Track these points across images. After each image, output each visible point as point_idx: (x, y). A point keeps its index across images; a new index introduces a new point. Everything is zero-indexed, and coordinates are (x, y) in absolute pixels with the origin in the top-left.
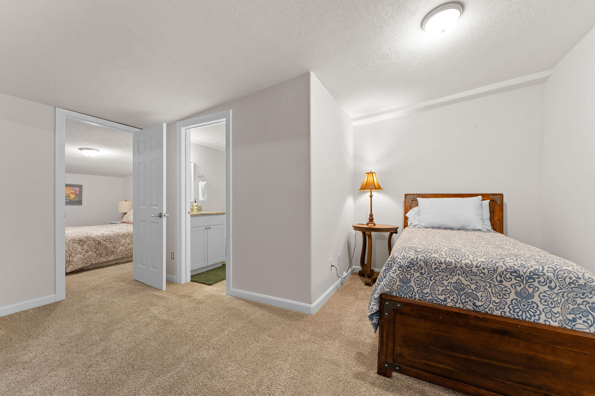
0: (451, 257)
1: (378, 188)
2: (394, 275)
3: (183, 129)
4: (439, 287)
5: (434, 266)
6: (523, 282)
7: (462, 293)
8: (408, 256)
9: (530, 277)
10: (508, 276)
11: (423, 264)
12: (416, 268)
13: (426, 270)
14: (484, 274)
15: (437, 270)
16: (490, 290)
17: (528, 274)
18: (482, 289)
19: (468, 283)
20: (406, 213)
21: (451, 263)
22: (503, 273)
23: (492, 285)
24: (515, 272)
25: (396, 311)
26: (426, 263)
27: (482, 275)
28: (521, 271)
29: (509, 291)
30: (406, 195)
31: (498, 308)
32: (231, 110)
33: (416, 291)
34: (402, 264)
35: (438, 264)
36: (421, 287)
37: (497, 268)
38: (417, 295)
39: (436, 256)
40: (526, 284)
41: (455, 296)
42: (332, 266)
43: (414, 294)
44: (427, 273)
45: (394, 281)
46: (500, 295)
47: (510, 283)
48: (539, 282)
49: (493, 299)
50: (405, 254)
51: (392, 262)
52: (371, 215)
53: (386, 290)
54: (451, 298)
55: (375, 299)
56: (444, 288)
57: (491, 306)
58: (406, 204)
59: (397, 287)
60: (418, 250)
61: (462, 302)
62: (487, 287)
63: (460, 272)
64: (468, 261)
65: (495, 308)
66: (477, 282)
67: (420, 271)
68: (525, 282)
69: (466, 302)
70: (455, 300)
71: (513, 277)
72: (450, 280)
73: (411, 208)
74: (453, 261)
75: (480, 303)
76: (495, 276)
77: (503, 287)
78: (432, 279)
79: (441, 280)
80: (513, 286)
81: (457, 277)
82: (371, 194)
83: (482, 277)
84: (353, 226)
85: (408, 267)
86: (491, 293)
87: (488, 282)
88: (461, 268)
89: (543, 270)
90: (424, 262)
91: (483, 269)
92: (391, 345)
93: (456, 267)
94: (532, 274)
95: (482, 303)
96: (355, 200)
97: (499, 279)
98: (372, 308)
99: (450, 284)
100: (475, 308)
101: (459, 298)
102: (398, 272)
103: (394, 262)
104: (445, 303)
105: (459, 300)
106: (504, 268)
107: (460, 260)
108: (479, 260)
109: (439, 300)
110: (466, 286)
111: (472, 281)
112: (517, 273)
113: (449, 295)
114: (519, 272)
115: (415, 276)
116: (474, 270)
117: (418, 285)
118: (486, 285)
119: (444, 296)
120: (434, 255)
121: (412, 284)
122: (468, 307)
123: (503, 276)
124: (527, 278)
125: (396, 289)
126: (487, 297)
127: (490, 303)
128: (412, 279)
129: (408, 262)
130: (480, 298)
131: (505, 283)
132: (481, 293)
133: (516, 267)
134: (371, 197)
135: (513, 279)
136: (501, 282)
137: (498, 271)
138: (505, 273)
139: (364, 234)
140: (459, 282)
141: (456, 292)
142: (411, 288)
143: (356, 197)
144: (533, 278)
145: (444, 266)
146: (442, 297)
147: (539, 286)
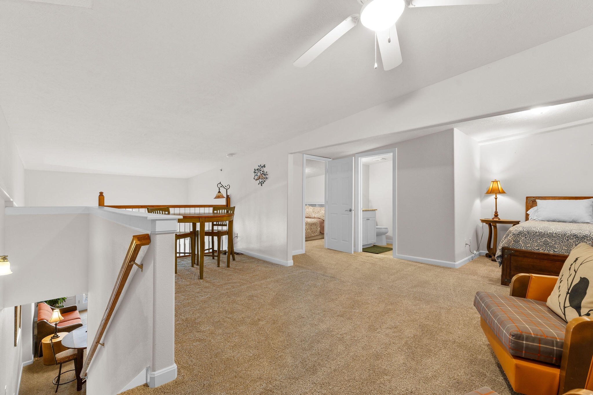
0: (542, 230)
1: (503, 192)
2: (510, 238)
3: (359, 158)
4: (535, 243)
5: (532, 234)
6: (579, 240)
7: (548, 246)
8: (518, 229)
9: (583, 238)
10: (572, 237)
11: (526, 233)
12: (523, 235)
13: (528, 236)
14: (559, 237)
15: (534, 236)
16: (562, 244)
17: (582, 236)
18: (558, 243)
19: (551, 241)
20: (527, 211)
21: (542, 232)
22: (569, 236)
23: (563, 242)
24: (575, 235)
25: (511, 255)
26: (528, 232)
27: (558, 237)
28: (578, 235)
29: (572, 244)
30: (527, 198)
31: (566, 252)
32: (396, 148)
33: (522, 245)
34: (515, 233)
35: (535, 233)
36: (525, 243)
37: (566, 234)
38: (523, 248)
39: (535, 229)
40: (581, 241)
41: (544, 247)
42: (466, 244)
43: (522, 247)
44: (528, 237)
45: (510, 241)
46: (568, 246)
47: (573, 240)
48: (587, 240)
49: (564, 248)
50: (517, 229)
51: (509, 233)
52: (496, 213)
53: (505, 245)
54: (542, 248)
55: (500, 249)
56: (538, 244)
57: (563, 251)
58: (528, 204)
59: (512, 245)
60: (524, 227)
61: (548, 250)
62: (560, 243)
63: (546, 236)
64: (551, 231)
65: (565, 252)
66: (555, 241)
67: (525, 236)
68: (580, 240)
69: (550, 250)
70: (544, 249)
71: (574, 238)
72: (541, 240)
73: (532, 207)
74: (543, 231)
75: (557, 250)
76: (565, 238)
77: (569, 242)
78: (531, 240)
79: (536, 240)
80: (574, 242)
81: (545, 239)
82: (496, 196)
83: (558, 238)
84: (480, 220)
85: (518, 234)
86: (563, 245)
87: (561, 240)
88: (547, 234)
89: (590, 235)
90: (527, 232)
91: (559, 234)
92: (509, 271)
93: (544, 234)
94: (584, 236)
95: (558, 250)
96: (481, 201)
97: (567, 239)
98: (498, 253)
99: (541, 242)
100: (554, 252)
101: (546, 248)
102: (512, 237)
103: (510, 233)
104: (538, 251)
105: (546, 249)
106: (570, 234)
107: (547, 231)
108: (558, 231)
109: (535, 249)
110: (550, 242)
111: (552, 240)
112: (576, 236)
113: (540, 247)
114: (577, 235)
115: (522, 239)
116: (554, 235)
117: (524, 243)
118: (560, 242)
119: (538, 247)
120: (533, 229)
121: (521, 242)
122: (551, 252)
123: (569, 237)
124: (581, 238)
125: (511, 245)
126: (560, 247)
127: (562, 250)
128: (521, 241)
129: (518, 232)
130: (557, 248)
131: (570, 241)
132: (557, 245)
133: (576, 234)
134: (496, 199)
135: (574, 239)
136: (568, 240)
137: (567, 235)
138: (570, 236)
139: (490, 226)
140: (546, 241)
141: (545, 246)
142: (520, 244)
143: (482, 199)
144: (584, 238)
145: (538, 234)
146: (537, 248)
147: (587, 241)
